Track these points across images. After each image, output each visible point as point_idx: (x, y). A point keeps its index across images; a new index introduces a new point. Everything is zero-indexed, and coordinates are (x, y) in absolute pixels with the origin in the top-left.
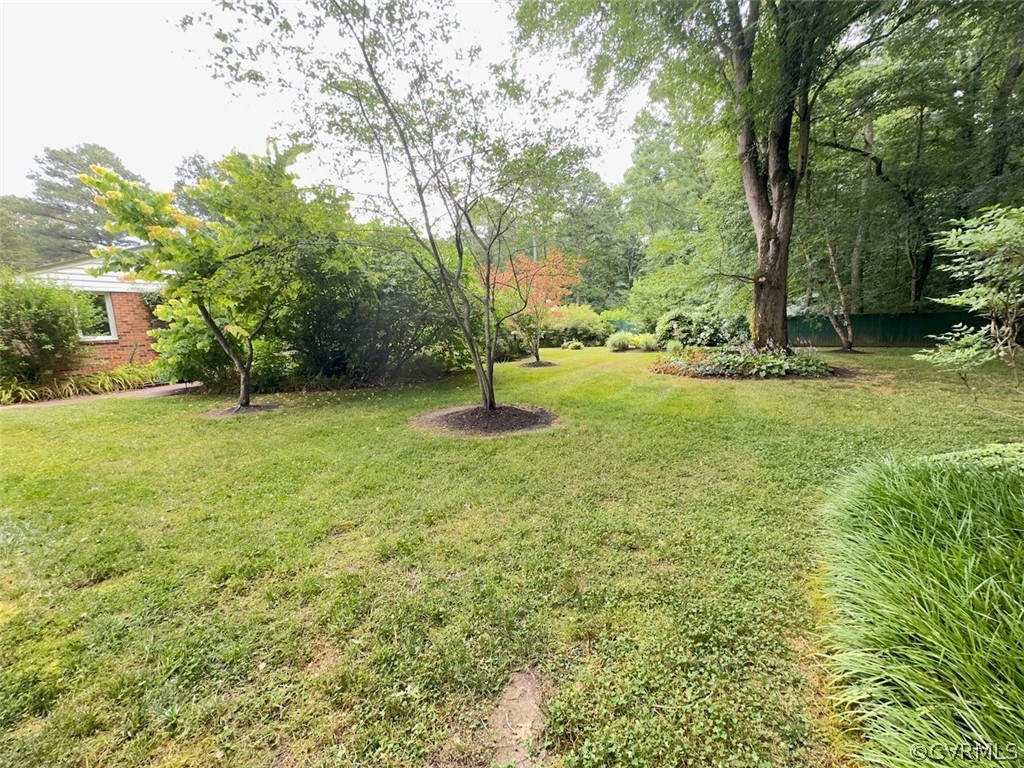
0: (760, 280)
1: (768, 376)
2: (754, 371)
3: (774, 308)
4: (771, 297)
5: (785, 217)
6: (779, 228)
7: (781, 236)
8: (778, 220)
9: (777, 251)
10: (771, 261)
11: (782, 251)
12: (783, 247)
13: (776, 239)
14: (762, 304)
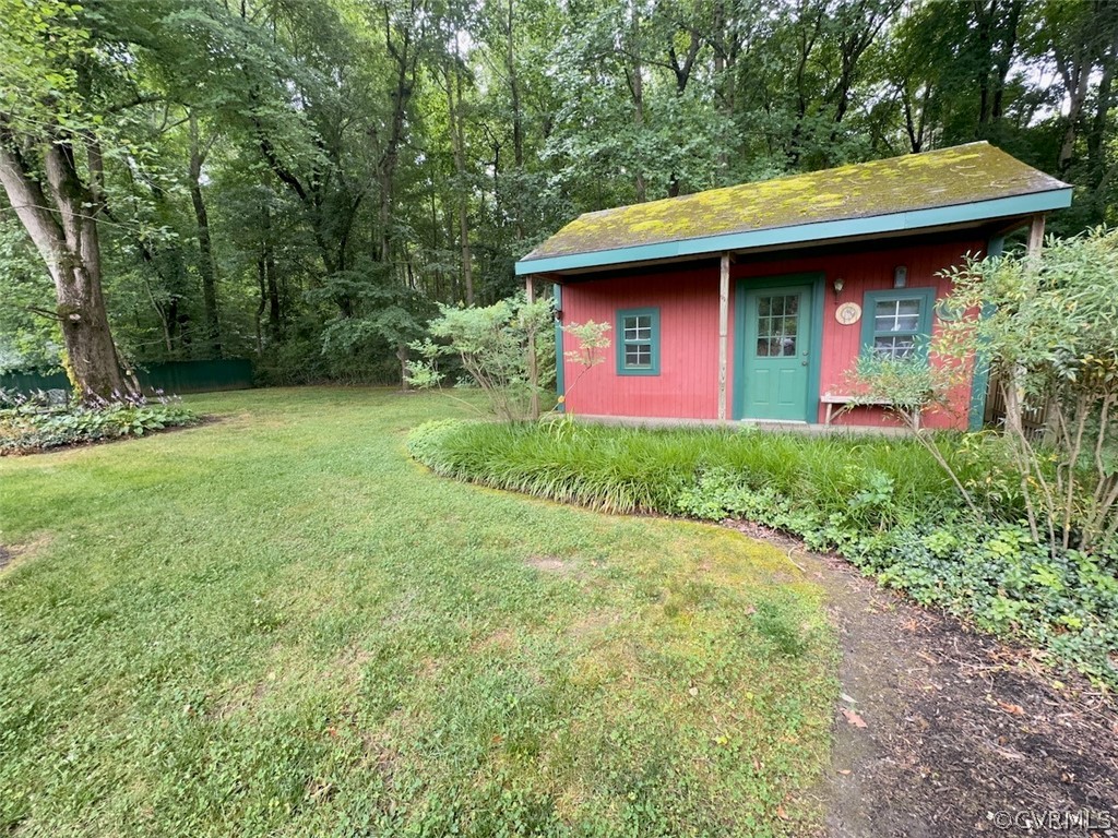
0: (72, 317)
1: (146, 432)
2: (126, 429)
3: (102, 353)
4: (95, 340)
5: (89, 244)
6: (84, 254)
7: (90, 266)
8: (78, 245)
9: (88, 283)
10: (82, 295)
11: (94, 285)
12: (94, 279)
13: (83, 270)
14: (83, 350)
